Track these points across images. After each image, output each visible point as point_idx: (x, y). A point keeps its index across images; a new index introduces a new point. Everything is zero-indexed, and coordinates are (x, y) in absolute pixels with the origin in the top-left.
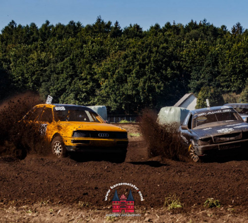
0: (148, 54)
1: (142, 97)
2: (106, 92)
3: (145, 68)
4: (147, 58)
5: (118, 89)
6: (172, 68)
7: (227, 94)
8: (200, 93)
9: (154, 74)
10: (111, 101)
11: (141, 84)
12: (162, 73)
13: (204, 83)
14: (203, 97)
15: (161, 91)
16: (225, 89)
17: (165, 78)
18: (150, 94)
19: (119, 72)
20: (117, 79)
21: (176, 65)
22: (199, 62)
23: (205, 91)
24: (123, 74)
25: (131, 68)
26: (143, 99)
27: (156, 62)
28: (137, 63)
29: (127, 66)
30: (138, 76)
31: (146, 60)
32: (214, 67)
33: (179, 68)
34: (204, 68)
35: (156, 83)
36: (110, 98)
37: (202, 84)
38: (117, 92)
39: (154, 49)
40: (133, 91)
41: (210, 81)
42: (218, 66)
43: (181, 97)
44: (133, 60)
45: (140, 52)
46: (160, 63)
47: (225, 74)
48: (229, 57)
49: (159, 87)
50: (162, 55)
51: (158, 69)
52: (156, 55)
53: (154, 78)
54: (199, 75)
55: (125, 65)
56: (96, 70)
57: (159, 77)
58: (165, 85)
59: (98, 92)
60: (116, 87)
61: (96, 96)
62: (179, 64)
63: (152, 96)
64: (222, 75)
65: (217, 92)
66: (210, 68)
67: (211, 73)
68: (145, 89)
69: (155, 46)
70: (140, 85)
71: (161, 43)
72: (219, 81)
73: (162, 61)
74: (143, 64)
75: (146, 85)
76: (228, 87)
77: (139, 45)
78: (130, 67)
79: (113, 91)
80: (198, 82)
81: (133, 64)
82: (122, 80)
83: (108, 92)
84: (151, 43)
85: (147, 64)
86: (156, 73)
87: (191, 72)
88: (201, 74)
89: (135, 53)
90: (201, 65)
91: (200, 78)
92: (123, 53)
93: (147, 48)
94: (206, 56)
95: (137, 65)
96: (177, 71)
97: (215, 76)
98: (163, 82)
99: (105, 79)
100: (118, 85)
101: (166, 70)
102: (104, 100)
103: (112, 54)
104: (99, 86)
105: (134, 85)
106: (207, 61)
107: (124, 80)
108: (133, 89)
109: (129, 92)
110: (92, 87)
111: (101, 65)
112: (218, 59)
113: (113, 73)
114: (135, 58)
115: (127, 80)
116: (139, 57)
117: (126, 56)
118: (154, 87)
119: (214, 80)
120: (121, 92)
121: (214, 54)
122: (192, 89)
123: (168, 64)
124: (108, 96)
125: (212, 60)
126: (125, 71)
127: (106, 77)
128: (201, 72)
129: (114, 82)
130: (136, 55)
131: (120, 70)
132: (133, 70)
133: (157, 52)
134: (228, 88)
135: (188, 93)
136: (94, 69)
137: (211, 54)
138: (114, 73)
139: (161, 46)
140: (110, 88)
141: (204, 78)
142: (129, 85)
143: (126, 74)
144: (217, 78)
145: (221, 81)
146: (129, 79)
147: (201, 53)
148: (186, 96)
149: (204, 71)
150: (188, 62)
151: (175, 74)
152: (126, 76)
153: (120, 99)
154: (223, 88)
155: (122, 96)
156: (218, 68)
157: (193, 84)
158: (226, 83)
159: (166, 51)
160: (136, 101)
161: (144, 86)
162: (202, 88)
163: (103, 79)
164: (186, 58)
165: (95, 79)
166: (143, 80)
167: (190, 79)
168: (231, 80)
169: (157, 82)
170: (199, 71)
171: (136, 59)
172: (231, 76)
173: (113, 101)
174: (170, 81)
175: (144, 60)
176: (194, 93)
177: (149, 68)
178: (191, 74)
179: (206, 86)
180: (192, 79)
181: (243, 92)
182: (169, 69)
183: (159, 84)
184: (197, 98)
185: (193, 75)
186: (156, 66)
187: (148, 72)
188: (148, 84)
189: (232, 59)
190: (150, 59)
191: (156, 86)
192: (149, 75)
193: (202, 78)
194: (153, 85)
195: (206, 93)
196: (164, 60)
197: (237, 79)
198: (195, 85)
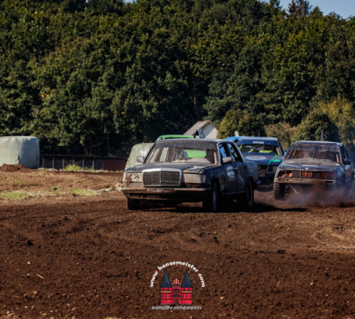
0: (132, 46)
1: (117, 125)
2: (52, 112)
3: (124, 71)
4: (130, 53)
5: (74, 108)
6: (175, 73)
7: (273, 126)
8: (224, 121)
9: (141, 84)
10: (59, 128)
11: (116, 101)
12: (156, 82)
13: (233, 103)
14: (229, 128)
15: (153, 114)
16: (271, 116)
17: (160, 91)
19: (76, 76)
20: (73, 89)
21: (181, 68)
22: (226, 66)
23: (233, 117)
24: (84, 80)
25: (100, 69)
26: (119, 128)
27: (145, 60)
28: (110, 62)
29: (92, 66)
30: (113, 86)
31: (128, 56)
32: (252, 73)
33: (188, 72)
34: (234, 75)
35: (144, 100)
36: (58, 123)
37: (229, 105)
38: (72, 113)
39: (144, 37)
40: (100, 113)
41: (244, 99)
42: (260, 73)
43: (189, 128)
44: (103, 56)
45: (117, 40)
46: (153, 63)
47: (273, 88)
48: (281, 59)
49: (149, 108)
50: (157, 48)
51: (148, 75)
52: (146, 48)
53: (141, 90)
54: (224, 87)
55: (89, 64)
56: (34, 72)
57: (150, 88)
58: (160, 103)
59: (36, 111)
60: (70, 103)
61: (32, 118)
62: (188, 66)
63: (135, 123)
64: (267, 91)
65: (255, 120)
66: (244, 77)
67: (247, 85)
68: (123, 110)
69: (145, 31)
70: (114, 102)
71: (157, 26)
72: (261, 100)
73: (155, 60)
74: (121, 64)
75: (126, 103)
76: (277, 112)
77: (115, 29)
78: (98, 68)
79: (63, 110)
80: (221, 101)
81: (103, 63)
82: (81, 92)
83: (54, 113)
84: (138, 24)
85: (129, 64)
86: (144, 82)
87: (209, 81)
88: (227, 87)
89: (107, 42)
90: (229, 71)
91: (225, 93)
92: (86, 42)
93: (130, 34)
94: (237, 54)
95: (110, 65)
96: (184, 79)
97: (254, 91)
98: (157, 99)
99: (51, 89)
100: (74, 100)
101: (164, 77)
102: (47, 126)
103: (65, 44)
104: (38, 102)
105: (103, 101)
106: (240, 64)
107: (85, 92)
108: (101, 108)
109: (93, 113)
110: (26, 102)
111: (44, 63)
112: (259, 60)
113: (65, 77)
114: (107, 51)
115: (91, 91)
116: (114, 50)
117: (91, 48)
118: (141, 107)
119: (252, 99)
120: (78, 114)
121: (253, 52)
122: (209, 113)
123: (166, 65)
124: (55, 121)
125: (248, 62)
126: (88, 75)
127: (53, 85)
128: (228, 82)
129: (67, 94)
130: (109, 46)
131: (78, 74)
132: (103, 73)
133: (148, 42)
134: (276, 115)
135: (201, 120)
136: (30, 69)
137: (248, 51)
138: (67, 78)
139: (156, 31)
140: (59, 106)
141: (233, 93)
142: (93, 102)
143: (89, 81)
144: (258, 95)
145: (265, 100)
146: (94, 91)
147: (229, 50)
148: (199, 125)
149: (233, 81)
150: (204, 64)
151: (180, 84)
152: (89, 85)
153: (76, 126)
154: (268, 114)
155: (81, 120)
156: (260, 77)
157: (211, 104)
158: (274, 105)
159: (164, 41)
160: (105, 132)
161: (122, 104)
162: (228, 113)
163: (48, 89)
164: (200, 56)
165: (31, 87)
166: (120, 92)
167: (208, 95)
168: (283, 99)
169: (146, 97)
170: (225, 81)
171: (108, 53)
172: (282, 93)
173: (62, 128)
174: (171, 98)
175: (123, 56)
176: (213, 120)
177: (132, 72)
178: (210, 85)
179: (236, 109)
180: (211, 95)
181: (302, 123)
182: (169, 75)
183: (149, 101)
184: (218, 129)
185: (213, 88)
186: (145, 69)
187: (131, 78)
188: (130, 100)
189: (286, 61)
190: (136, 55)
191: (143, 105)
192: (131, 84)
193: (230, 95)
194: (138, 103)
195: (234, 122)
196: (161, 58)
197: (293, 99)
198: (216, 106)
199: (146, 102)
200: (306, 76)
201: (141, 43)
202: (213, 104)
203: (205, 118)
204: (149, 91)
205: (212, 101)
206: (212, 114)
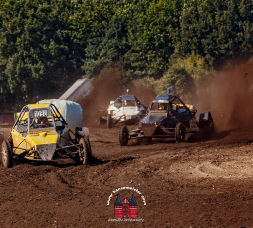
0: (21, 20)
1: (11, 86)
3: (15, 41)
4: (19, 26)
6: (58, 41)
7: (140, 80)
9: (29, 50)
11: (10, 66)
12: (41, 49)
13: (105, 63)
15: (41, 76)
16: (138, 72)
18: (24, 81)
21: (62, 36)
22: (98, 31)
26: (13, 89)
27: (32, 31)
28: (3, 34)
31: (18, 28)
32: (120, 37)
33: (67, 40)
34: (105, 40)
35: (33, 65)
37: (102, 65)
39: (30, 12)
41: (115, 59)
42: (126, 36)
43: (71, 85)
45: (8, 16)
46: (39, 33)
47: (138, 49)
48: (144, 24)
49: (37, 70)
50: (41, 20)
51: (35, 43)
53: (30, 56)
54: (98, 50)
57: (38, 54)
58: (46, 66)
62: (67, 34)
63: (26, 84)
64: (133, 51)
65: (126, 76)
66: (114, 41)
67: (117, 47)
68: (16, 74)
69: (30, 7)
70: (8, 68)
71: (40, 2)
72: (128, 59)
73: (41, 31)
74: (12, 35)
75: (18, 67)
76: (141, 69)
77: (6, 7)
80: (96, 62)
84: (24, 3)
85: (19, 35)
86: (32, 49)
87: (85, 46)
88: (100, 50)
90: (100, 36)
91: (99, 55)
93: (18, 10)
94: (108, 22)
95: (4, 37)
96: (65, 45)
97: (122, 52)
98: (43, 62)
101: (48, 44)
106: (110, 30)
112: (126, 26)
116: (6, 24)
118: (30, 69)
119: (121, 59)
121: (121, 19)
122: (87, 72)
123: (50, 34)
128: (100, 46)
130: (1, 21)
133: (34, 16)
134: (142, 71)
135: (80, 78)
137: (116, 20)
139: (40, 7)
141: (105, 55)
144: (126, 55)
145: (132, 59)
147: (101, 18)
148: (79, 83)
149: (105, 45)
150: (80, 32)
151: (62, 49)
154: (135, 71)
156: (127, 40)
157: (87, 65)
158: (139, 63)
159: (47, 15)
160: (2, 91)
161: (15, 68)
162: (102, 71)
164: (77, 25)
166: (12, 59)
167: (84, 58)
168: (146, 58)
169: (34, 62)
170: (98, 46)
171: (1, 27)
172: (146, 53)
174: (55, 61)
175: (13, 28)
176: (90, 78)
177: (21, 41)
178: (86, 49)
179: (109, 68)
180: (88, 57)
181: (164, 76)
182: (52, 43)
183: (36, 65)
185: (89, 52)
186: (33, 38)
187: (21, 47)
188: (21, 65)
189: (148, 26)
190: (24, 27)
191: (32, 68)
192: (21, 51)
193: (103, 56)
194: (28, 67)
196: (45, 29)
197: (155, 57)
198: (92, 66)
199: (35, 66)
200: (165, 37)
201: (28, 18)
202: (89, 64)
203: (84, 77)
204: (37, 57)
205: (88, 63)
206: (89, 73)
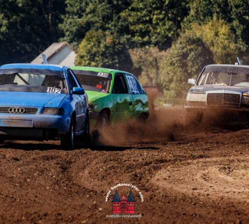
7: (139, 50)
8: (84, 42)
13: (93, 23)
14: (89, 52)
16: (137, 38)
23: (94, 39)
37: (89, 25)
41: (107, 19)
47: (140, 6)
58: (10, 21)
64: (133, 9)
65: (119, 43)
67: (110, 2)
72: (125, 20)
76: (143, 34)
80: (80, 20)
88: (87, 4)
91: (84, 11)
119: (115, 18)
122: (67, 33)
134: (143, 37)
135: (57, 41)
144: (123, 14)
145: (131, 20)
148: (54, 48)
154: (133, 36)
157: (69, 24)
158: (141, 26)
162: (87, 34)
167: (64, 13)
168: (151, 20)
174: (22, 15)
176: (70, 42)
178: (67, 2)
179: (97, 30)
180: (69, 13)
181: (173, 47)
184: (76, 52)
185: (71, 5)
193: (90, 13)
195: (95, 45)
197: (163, 19)
198: (74, 26)
202: (71, 23)
203: (61, 39)
205: (69, 20)
206: (69, 35)
